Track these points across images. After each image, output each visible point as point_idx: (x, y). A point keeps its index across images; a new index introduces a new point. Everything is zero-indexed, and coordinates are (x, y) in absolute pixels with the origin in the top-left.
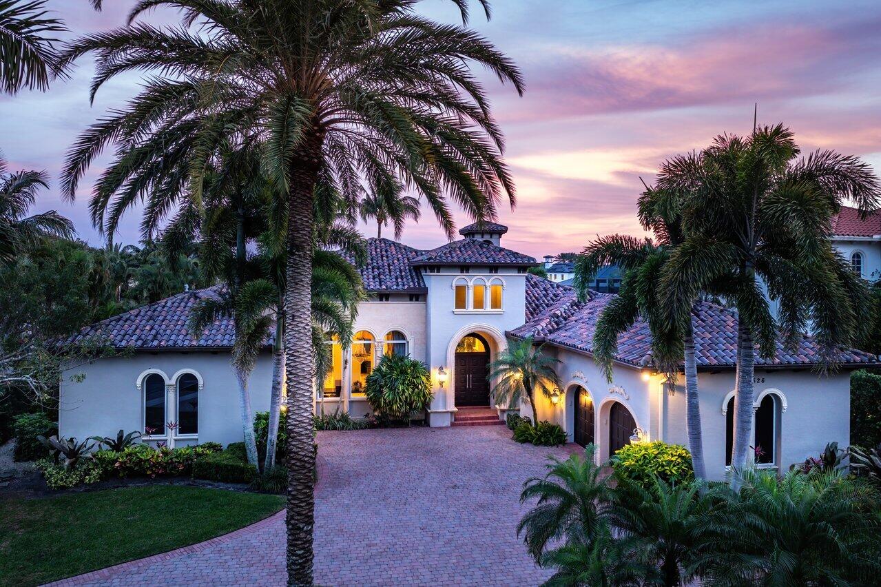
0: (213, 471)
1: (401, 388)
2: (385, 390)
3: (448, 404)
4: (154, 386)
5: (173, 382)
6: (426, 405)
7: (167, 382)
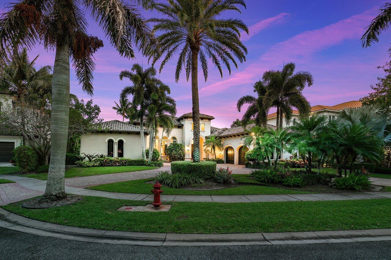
0: (134, 163)
1: (178, 150)
2: (173, 151)
3: (190, 156)
4: (111, 142)
5: (117, 141)
6: (184, 155)
7: (115, 141)
